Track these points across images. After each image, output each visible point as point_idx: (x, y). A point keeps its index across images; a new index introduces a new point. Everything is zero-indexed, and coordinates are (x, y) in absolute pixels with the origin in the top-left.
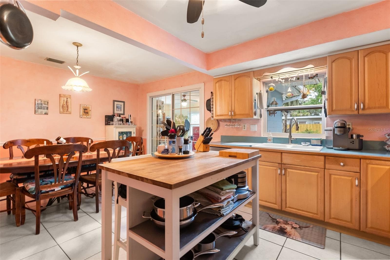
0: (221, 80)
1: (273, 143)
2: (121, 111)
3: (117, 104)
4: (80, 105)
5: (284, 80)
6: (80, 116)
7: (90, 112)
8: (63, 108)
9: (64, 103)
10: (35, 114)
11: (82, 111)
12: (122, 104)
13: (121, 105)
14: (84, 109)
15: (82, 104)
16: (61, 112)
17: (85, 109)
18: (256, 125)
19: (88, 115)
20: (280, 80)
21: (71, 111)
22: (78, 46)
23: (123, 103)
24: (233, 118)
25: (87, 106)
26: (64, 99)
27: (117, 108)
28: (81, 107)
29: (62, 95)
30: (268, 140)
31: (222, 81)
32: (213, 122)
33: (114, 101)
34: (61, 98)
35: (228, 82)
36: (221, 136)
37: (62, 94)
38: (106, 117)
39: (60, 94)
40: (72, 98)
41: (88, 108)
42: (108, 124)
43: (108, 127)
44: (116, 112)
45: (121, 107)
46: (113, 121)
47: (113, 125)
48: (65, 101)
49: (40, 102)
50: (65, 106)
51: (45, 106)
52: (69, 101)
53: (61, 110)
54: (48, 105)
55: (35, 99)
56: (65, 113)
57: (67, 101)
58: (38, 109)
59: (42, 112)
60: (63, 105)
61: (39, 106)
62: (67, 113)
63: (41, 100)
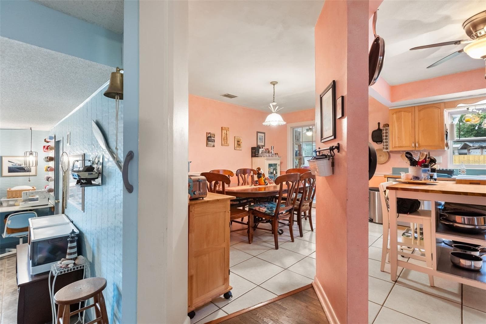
0: (400, 112)
1: (467, 175)
2: (262, 142)
3: (259, 136)
4: (235, 137)
5: (481, 111)
6: (235, 148)
7: (241, 143)
9: (224, 135)
10: (207, 146)
11: (236, 143)
12: (263, 135)
17: (238, 141)
18: (441, 157)
19: (240, 147)
20: (474, 110)
22: (274, 85)
24: (417, 149)
25: (239, 138)
27: (259, 139)
28: (236, 139)
29: (223, 128)
30: (461, 172)
31: (402, 112)
32: (382, 154)
33: (258, 132)
34: (223, 130)
35: (410, 113)
36: (393, 168)
38: (253, 149)
39: (222, 127)
40: (230, 131)
41: (240, 140)
42: (255, 156)
43: (255, 159)
44: (259, 144)
45: (262, 138)
46: (259, 153)
47: (261, 157)
48: (226, 133)
49: (210, 136)
50: (225, 138)
51: (213, 138)
52: (228, 134)
53: (223, 142)
54: (214, 138)
55: (207, 133)
56: (225, 145)
57: (227, 133)
58: (209, 141)
59: (211, 144)
60: (224, 137)
61: (209, 139)
62: (227, 145)
63: (210, 133)
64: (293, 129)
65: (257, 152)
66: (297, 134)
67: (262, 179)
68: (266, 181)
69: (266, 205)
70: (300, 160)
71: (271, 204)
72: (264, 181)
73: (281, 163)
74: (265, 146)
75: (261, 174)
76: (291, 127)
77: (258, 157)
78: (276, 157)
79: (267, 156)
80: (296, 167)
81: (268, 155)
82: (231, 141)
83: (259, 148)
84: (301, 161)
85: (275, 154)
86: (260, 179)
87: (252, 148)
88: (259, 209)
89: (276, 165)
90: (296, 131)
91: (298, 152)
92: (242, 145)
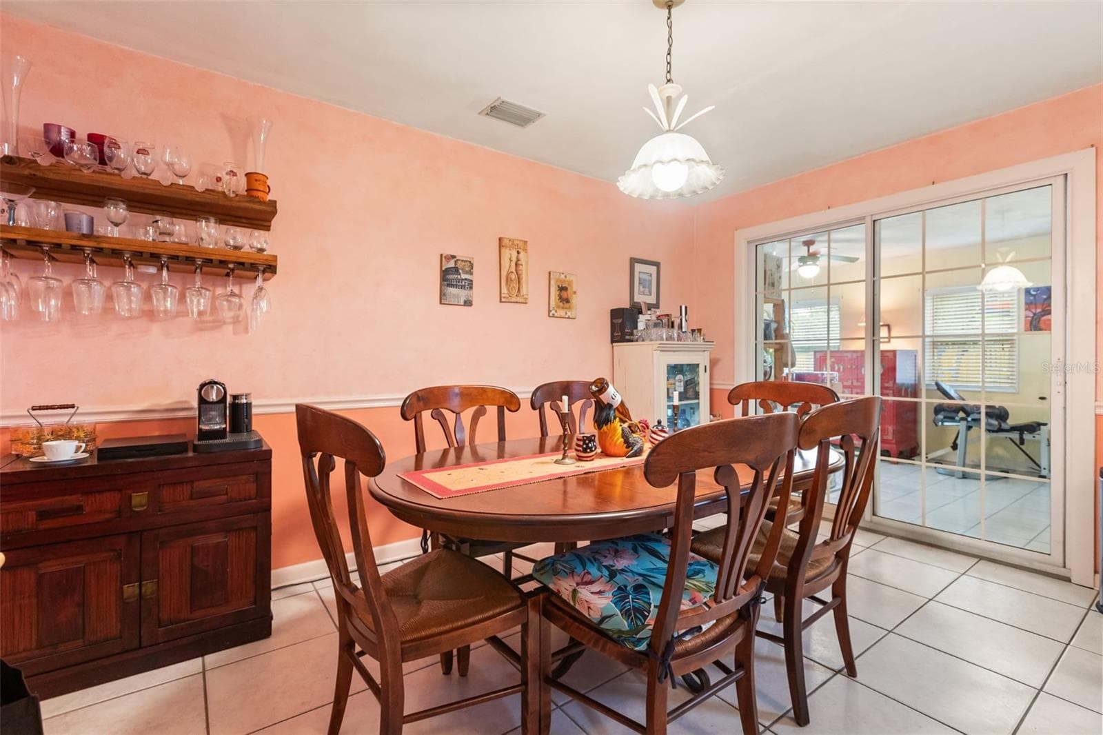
2: (650, 294)
3: (640, 272)
4: (550, 273)
6: (549, 311)
7: (575, 296)
8: (510, 286)
9: (510, 267)
10: (441, 303)
11: (556, 294)
12: (653, 269)
13: (651, 275)
14: (559, 287)
15: (554, 272)
16: (504, 297)
17: (562, 289)
19: (569, 308)
21: (527, 295)
23: (655, 268)
25: (566, 277)
26: (510, 254)
27: (639, 283)
28: (552, 282)
29: (505, 242)
33: (634, 261)
34: (503, 250)
37: (507, 239)
38: (615, 314)
39: (500, 239)
40: (529, 251)
41: (570, 283)
42: (622, 339)
43: (620, 347)
44: (638, 298)
45: (650, 281)
46: (636, 328)
47: (643, 340)
48: (514, 259)
49: (453, 266)
50: (513, 276)
51: (464, 276)
52: (523, 261)
53: (504, 290)
54: (472, 274)
55: (441, 255)
56: (513, 300)
57: (518, 260)
58: (448, 285)
59: (458, 296)
60: (508, 274)
61: (451, 277)
62: (519, 299)
63: (453, 257)
64: (756, 246)
65: (628, 324)
66: (771, 266)
67: (615, 429)
68: (635, 437)
69: (620, 564)
70: (779, 353)
71: (644, 554)
72: (624, 435)
73: (714, 363)
74: (658, 308)
75: (610, 406)
76: (749, 242)
77: (632, 341)
78: (695, 340)
79: (662, 339)
80: (765, 374)
81: (664, 332)
82: (537, 289)
83: (635, 310)
84: (782, 353)
85: (693, 331)
86: (605, 428)
87: (613, 312)
88: (575, 591)
89: (694, 368)
90: (765, 255)
91: (774, 326)
92: (575, 300)
